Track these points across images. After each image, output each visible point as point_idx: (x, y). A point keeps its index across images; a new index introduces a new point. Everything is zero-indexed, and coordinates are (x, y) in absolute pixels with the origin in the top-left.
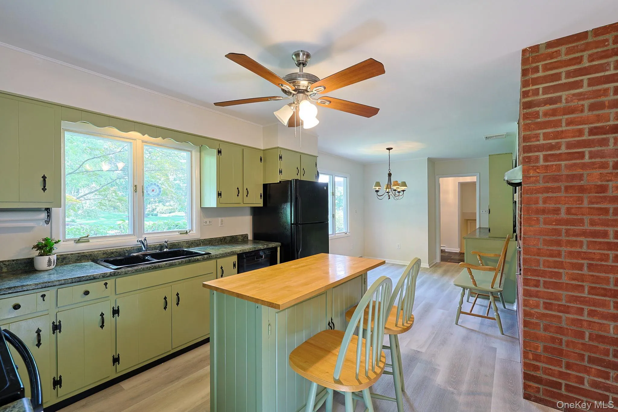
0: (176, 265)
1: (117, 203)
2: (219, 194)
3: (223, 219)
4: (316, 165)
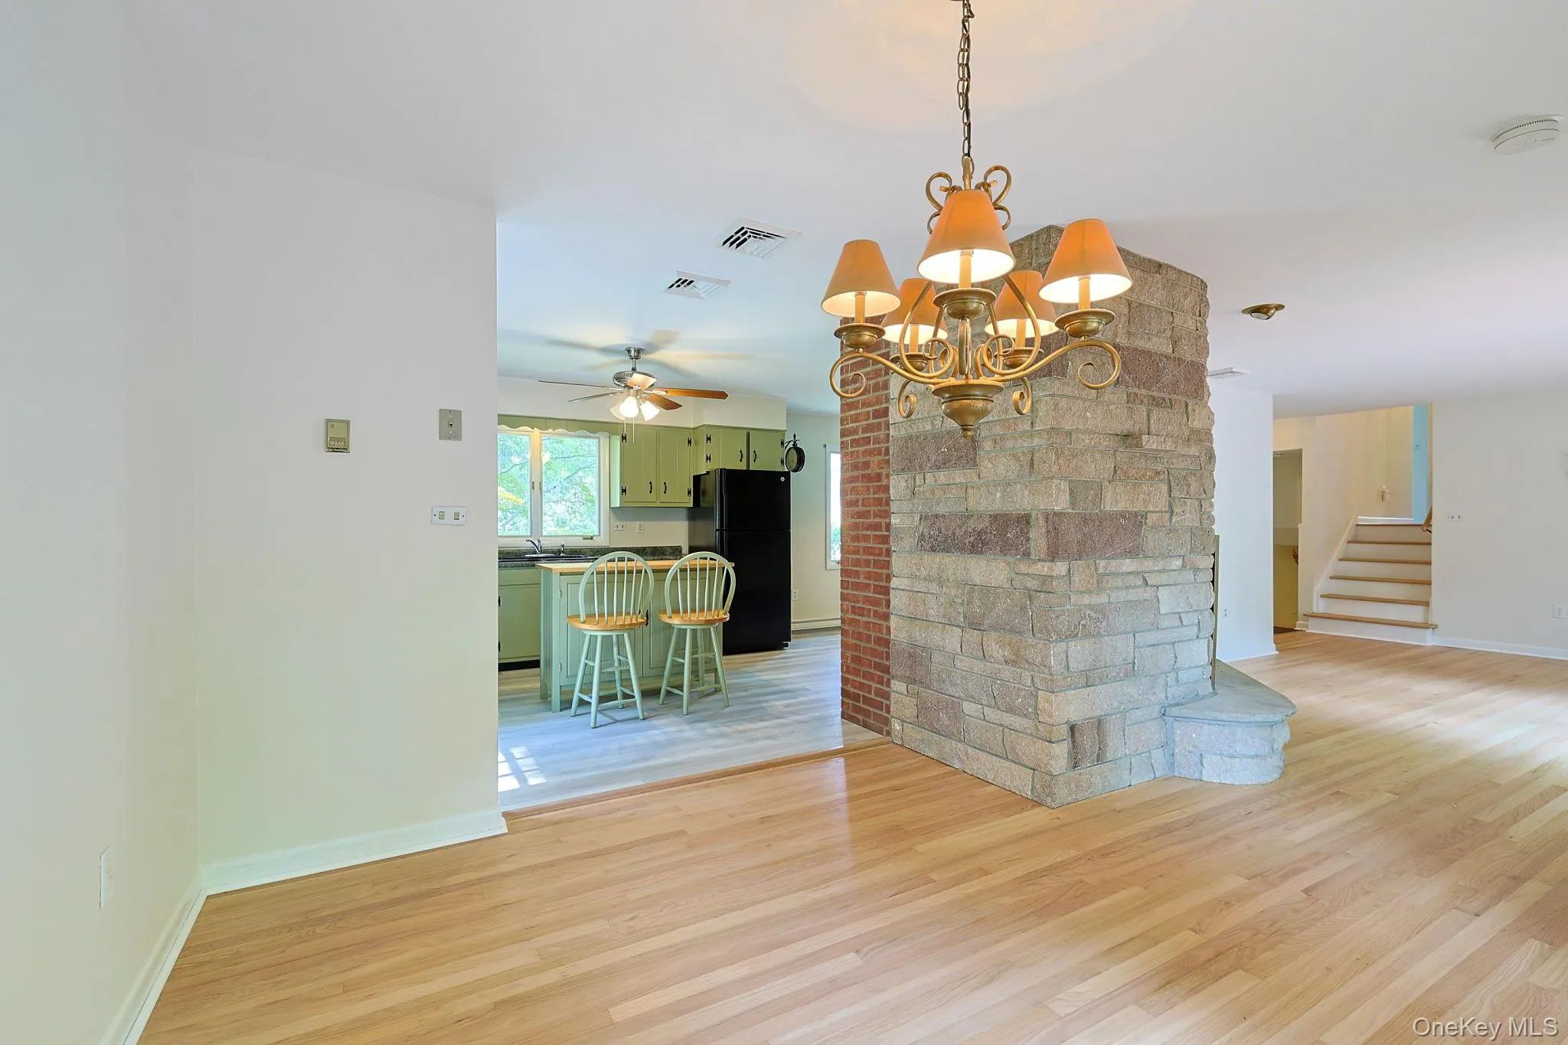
2: (624, 491)
3: (642, 523)
4: (782, 443)
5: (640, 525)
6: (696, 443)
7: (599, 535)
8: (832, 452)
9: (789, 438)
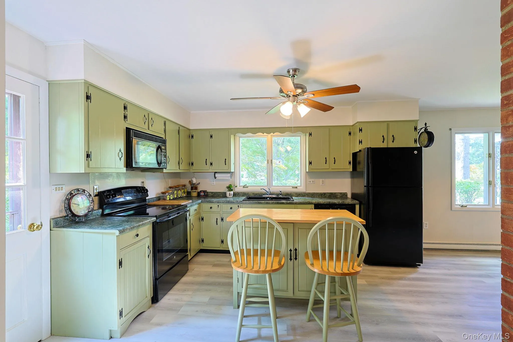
0: (270, 203)
1: (282, 172)
2: (310, 163)
3: (324, 180)
4: (416, 129)
5: (323, 181)
6: (354, 134)
7: (301, 186)
8: (456, 133)
9: (420, 126)
